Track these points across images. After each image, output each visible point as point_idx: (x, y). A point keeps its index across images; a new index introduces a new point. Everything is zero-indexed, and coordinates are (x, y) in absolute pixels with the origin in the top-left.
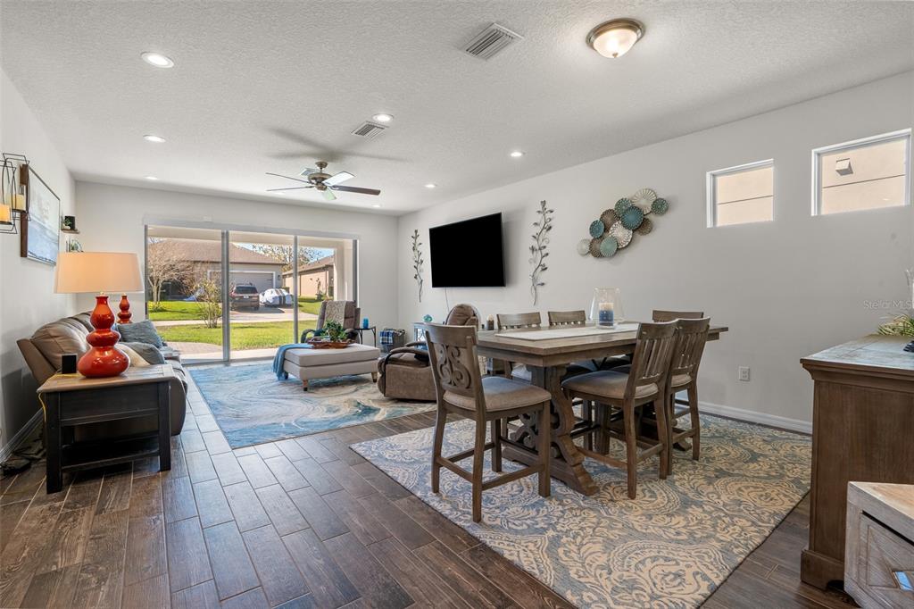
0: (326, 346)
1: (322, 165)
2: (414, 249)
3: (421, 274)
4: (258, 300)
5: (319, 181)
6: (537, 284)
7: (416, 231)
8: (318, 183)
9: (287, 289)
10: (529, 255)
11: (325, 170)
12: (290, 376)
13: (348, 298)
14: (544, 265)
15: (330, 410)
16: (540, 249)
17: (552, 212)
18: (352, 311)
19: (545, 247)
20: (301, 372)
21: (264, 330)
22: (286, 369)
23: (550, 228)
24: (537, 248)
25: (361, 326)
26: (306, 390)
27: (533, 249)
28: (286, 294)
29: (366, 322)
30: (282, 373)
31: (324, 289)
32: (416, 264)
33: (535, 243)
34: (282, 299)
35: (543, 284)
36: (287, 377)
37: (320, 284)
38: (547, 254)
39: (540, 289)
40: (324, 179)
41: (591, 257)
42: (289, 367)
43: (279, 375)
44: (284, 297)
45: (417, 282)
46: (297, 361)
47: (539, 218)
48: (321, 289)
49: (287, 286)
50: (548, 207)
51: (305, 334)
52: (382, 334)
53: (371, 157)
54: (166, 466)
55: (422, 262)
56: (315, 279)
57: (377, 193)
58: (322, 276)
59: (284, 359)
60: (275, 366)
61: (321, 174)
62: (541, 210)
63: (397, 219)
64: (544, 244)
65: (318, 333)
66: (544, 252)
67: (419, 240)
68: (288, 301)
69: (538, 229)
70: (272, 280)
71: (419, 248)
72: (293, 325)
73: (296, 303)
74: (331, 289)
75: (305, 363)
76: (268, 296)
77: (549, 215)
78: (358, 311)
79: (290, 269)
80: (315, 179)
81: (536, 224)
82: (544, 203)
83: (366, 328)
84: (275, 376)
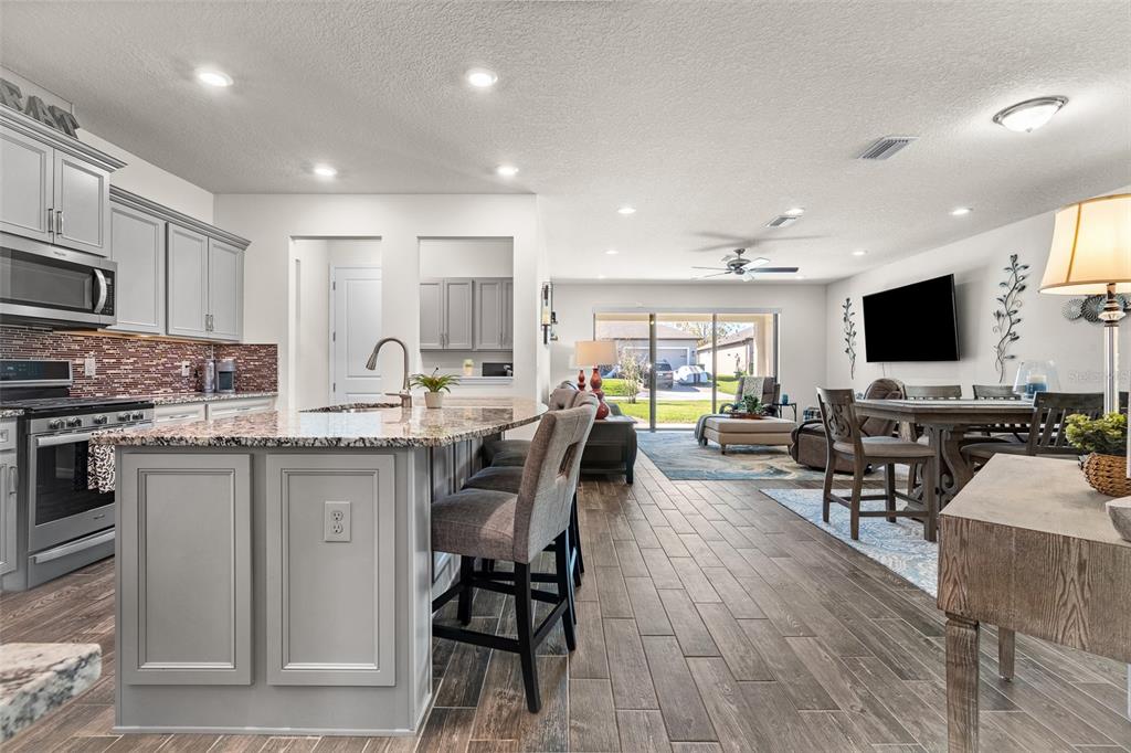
0: (742, 416)
1: (740, 252)
2: (845, 319)
3: (853, 347)
4: (672, 378)
5: (738, 267)
6: (1003, 356)
7: (848, 300)
8: (736, 268)
9: (702, 366)
10: (995, 322)
11: (742, 256)
12: (710, 443)
13: (769, 374)
14: (1014, 334)
15: (744, 468)
16: (1009, 314)
17: (1026, 267)
18: (771, 388)
19: (1016, 312)
20: (720, 436)
21: (680, 407)
22: (705, 435)
23: (1023, 288)
24: (1005, 313)
25: (780, 402)
26: (723, 453)
27: (999, 315)
28: (700, 370)
29: (786, 397)
30: (703, 439)
31: (743, 366)
32: (847, 337)
33: (1002, 308)
34: (697, 376)
35: (1013, 357)
36: (706, 444)
37: (739, 360)
38: (1019, 320)
39: (1008, 363)
40: (742, 265)
41: (1084, 322)
42: (708, 433)
43: (700, 441)
44: (699, 375)
45: (847, 357)
46: (716, 428)
47: (1008, 277)
48: (740, 365)
49: (701, 363)
50: (1021, 262)
51: (723, 407)
52: (806, 413)
53: (787, 239)
54: (630, 481)
55: (855, 334)
56: (733, 355)
57: (795, 270)
58: (742, 351)
59: (704, 427)
60: (696, 433)
61: (740, 260)
62: (1011, 266)
63: (825, 288)
64: (1014, 308)
65: (736, 408)
66: (1014, 317)
67: (851, 310)
68: (704, 379)
69: (1006, 291)
70: (686, 356)
71: (851, 319)
72: (711, 404)
73: (714, 381)
74: (751, 365)
75: (723, 429)
76: (682, 373)
77: (1021, 273)
78: (777, 387)
79: (705, 343)
80: (733, 265)
81: (1003, 284)
82: (1015, 258)
83: (785, 404)
84: (696, 442)
